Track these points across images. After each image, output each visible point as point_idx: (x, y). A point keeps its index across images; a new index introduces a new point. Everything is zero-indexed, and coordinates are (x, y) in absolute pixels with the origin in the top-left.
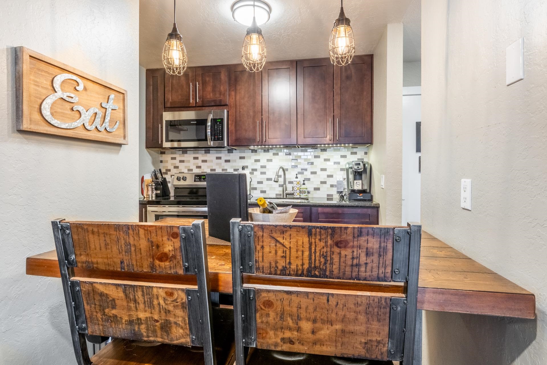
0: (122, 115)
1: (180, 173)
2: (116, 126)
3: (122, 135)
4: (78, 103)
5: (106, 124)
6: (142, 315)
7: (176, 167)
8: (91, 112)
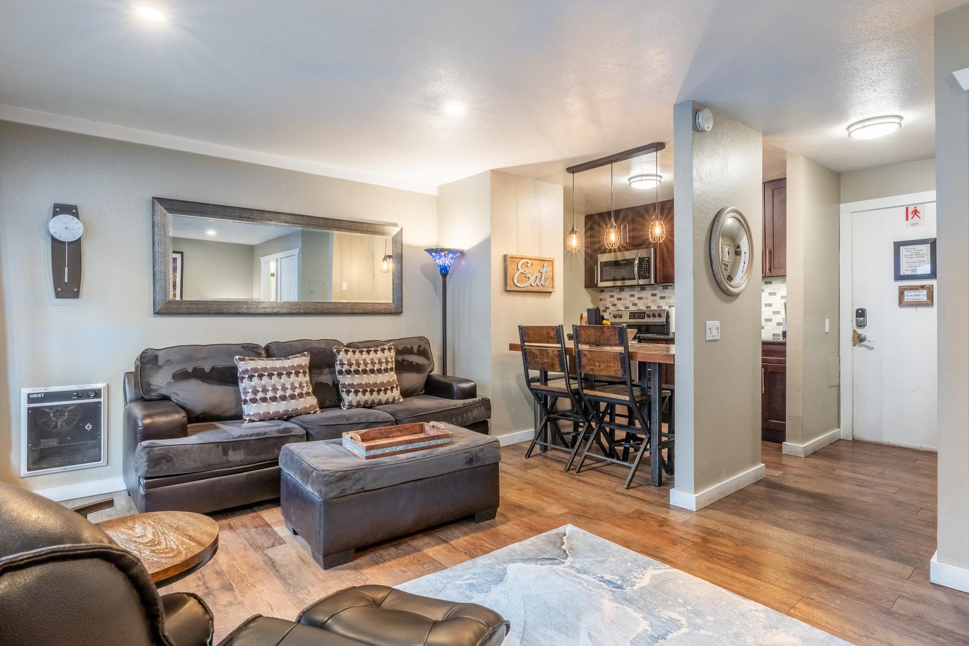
0: (551, 274)
1: (617, 310)
2: (548, 282)
3: (552, 286)
4: (528, 273)
5: (542, 282)
6: (545, 361)
7: (614, 305)
8: (534, 276)
